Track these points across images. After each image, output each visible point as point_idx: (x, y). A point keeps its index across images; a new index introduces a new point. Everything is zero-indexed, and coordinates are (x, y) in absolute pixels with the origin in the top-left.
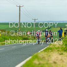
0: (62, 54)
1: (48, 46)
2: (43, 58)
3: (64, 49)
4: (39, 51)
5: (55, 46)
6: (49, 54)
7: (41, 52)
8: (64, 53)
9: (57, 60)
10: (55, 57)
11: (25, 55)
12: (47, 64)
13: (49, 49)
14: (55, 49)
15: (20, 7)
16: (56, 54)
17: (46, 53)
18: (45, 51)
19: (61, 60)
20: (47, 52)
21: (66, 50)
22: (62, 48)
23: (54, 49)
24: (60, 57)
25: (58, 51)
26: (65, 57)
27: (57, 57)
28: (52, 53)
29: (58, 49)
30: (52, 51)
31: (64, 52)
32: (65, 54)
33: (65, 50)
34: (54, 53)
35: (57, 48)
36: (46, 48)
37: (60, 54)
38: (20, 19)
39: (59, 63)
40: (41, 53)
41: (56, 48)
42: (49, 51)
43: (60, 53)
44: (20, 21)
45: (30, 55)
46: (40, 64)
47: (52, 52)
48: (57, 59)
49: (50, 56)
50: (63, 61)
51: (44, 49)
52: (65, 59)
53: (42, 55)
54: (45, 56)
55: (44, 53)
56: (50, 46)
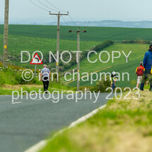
0: (151, 134)
4: (73, 124)
5: (128, 108)
6: (106, 135)
10: (128, 143)
14: (126, 115)
17: (96, 130)
18: (92, 123)
20: (98, 125)
23: (123, 117)
25: (138, 122)
29: (137, 118)
30: (117, 123)
35: (132, 114)
36: (95, 112)
37: (145, 135)
41: (129, 113)
42: (105, 124)
43: (143, 129)
47: (117, 127)
49: (109, 140)
53: (83, 138)
54: (94, 140)
56: (111, 107)
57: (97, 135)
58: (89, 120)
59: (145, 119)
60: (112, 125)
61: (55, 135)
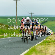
1: (44, 40)
7: (38, 45)
9: (54, 53)
11: (22, 48)
15: (17, 1)
34: (50, 46)
38: (17, 13)
44: (16, 15)
51: (40, 42)
55: (41, 46)
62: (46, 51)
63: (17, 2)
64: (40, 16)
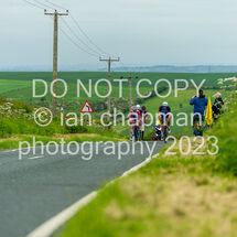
0: (205, 183)
1: (155, 156)
2: (139, 197)
3: (213, 165)
4: (125, 174)
6: (159, 184)
8: (211, 180)
9: (187, 204)
10: (181, 193)
12: (152, 217)
13: (158, 166)
16: (184, 182)
17: (148, 179)
18: (145, 172)
19: (202, 203)
20: (151, 175)
21: (218, 170)
22: (205, 161)
23: (177, 166)
24: (198, 194)
25: (192, 170)
26: (216, 195)
27: (187, 195)
28: (169, 180)
29: (191, 166)
30: (170, 172)
31: (212, 176)
32: (213, 184)
33: (216, 167)
37: (199, 184)
38: (55, 59)
39: (194, 216)
40: (131, 180)
42: (157, 174)
43: (197, 178)
44: (55, 65)
45: (91, 188)
46: (125, 218)
47: (170, 176)
48: (187, 199)
49: (161, 190)
50: (209, 209)
52: (216, 201)
53: (135, 187)
54: (146, 189)
55: (142, 180)
56: (164, 156)
57: (149, 184)
58: (141, 169)
59: (199, 167)
60: (165, 174)
61: (107, 185)
62: (159, 196)
63: (56, 20)
64: (142, 71)
